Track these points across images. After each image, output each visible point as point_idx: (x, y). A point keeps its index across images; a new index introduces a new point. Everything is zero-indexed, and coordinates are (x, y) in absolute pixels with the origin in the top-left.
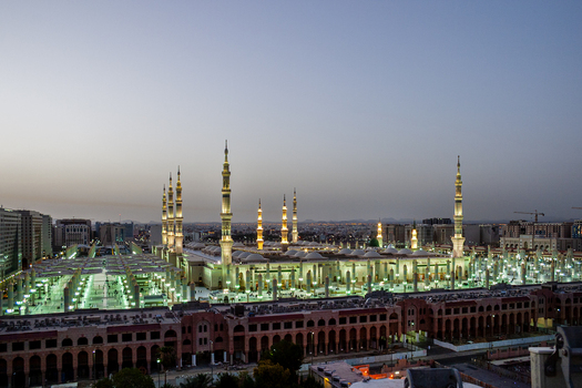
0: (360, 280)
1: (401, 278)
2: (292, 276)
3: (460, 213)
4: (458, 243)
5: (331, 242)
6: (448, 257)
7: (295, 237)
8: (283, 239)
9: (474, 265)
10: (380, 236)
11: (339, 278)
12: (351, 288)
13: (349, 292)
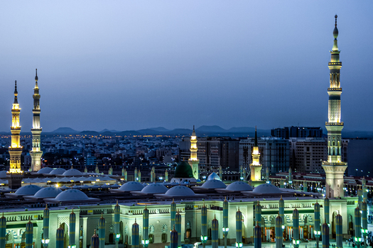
0: (158, 240)
1: (232, 236)
2: (28, 236)
3: (337, 119)
4: (335, 176)
5: (105, 170)
6: (318, 197)
7: (37, 162)
8: (12, 165)
9: (365, 212)
10: (194, 158)
11: (118, 236)
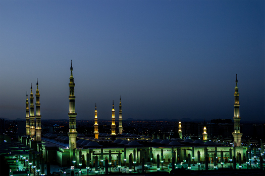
1: (196, 160)
3: (238, 116)
4: (238, 138)
6: (231, 146)
7: (121, 131)
8: (112, 132)
9: (250, 153)
10: (180, 131)
11: (152, 159)
12: (161, 167)
13: (159, 169)
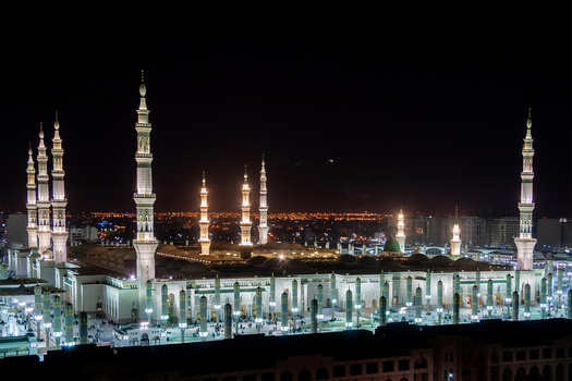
0: (369, 305)
3: (529, 200)
4: (526, 246)
5: (322, 244)
6: (510, 269)
8: (243, 238)
9: (551, 282)
10: (401, 234)
11: (334, 301)
12: (354, 318)
13: (351, 324)
